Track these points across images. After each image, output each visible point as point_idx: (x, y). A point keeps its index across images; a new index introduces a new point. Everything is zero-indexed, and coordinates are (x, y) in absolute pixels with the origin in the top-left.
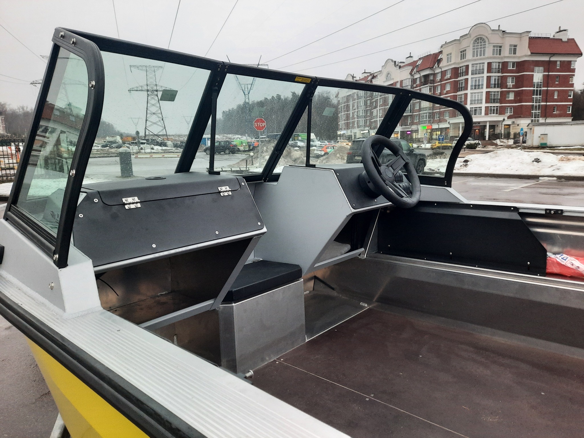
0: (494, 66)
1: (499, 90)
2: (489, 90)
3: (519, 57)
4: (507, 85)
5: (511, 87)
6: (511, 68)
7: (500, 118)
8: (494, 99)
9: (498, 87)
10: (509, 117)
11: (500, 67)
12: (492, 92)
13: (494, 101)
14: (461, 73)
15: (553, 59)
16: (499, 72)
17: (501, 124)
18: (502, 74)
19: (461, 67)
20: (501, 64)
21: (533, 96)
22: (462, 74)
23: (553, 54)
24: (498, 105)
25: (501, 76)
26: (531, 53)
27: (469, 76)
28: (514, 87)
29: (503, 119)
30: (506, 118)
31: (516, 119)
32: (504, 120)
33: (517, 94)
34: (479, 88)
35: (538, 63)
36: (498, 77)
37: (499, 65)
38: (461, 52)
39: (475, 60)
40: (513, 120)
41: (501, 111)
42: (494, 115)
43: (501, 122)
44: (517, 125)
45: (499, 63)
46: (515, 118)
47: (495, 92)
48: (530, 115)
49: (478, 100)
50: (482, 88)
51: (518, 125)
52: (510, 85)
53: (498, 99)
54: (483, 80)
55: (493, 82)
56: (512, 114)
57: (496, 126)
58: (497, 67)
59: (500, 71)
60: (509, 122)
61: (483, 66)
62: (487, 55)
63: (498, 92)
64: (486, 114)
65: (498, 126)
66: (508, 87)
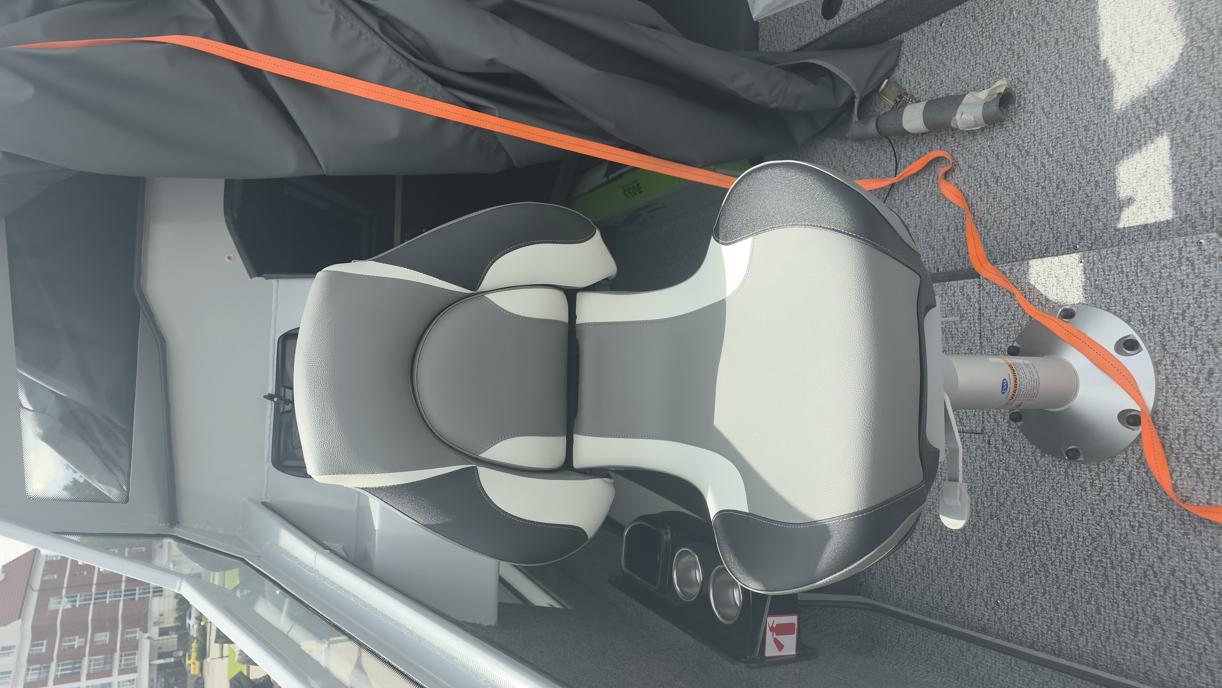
1: (86, 661)
3: (23, 637)
4: (79, 647)
5: (83, 640)
6: (44, 647)
7: (145, 647)
9: (80, 662)
10: (145, 630)
11: (38, 666)
12: (89, 670)
13: (109, 661)
15: (37, 584)
16: (49, 667)
17: (157, 642)
18: (52, 660)
20: (31, 667)
21: (107, 602)
23: (28, 585)
24: (117, 656)
25: (58, 662)
26: (19, 618)
28: (83, 633)
29: (147, 640)
30: (146, 635)
31: (149, 619)
32: (149, 638)
33: (99, 627)
35: (42, 605)
36: (58, 666)
37: (33, 670)
40: (150, 624)
41: (131, 647)
42: (136, 659)
43: (153, 642)
44: (162, 617)
45: (28, 670)
46: (146, 622)
47: (90, 666)
48: (145, 602)
51: (161, 615)
52: (79, 642)
53: (105, 659)
56: (138, 629)
57: (161, 651)
58: (38, 671)
59: (46, 665)
60: (154, 631)
63: (90, 661)
64: (134, 670)
65: (160, 648)
66: (83, 644)
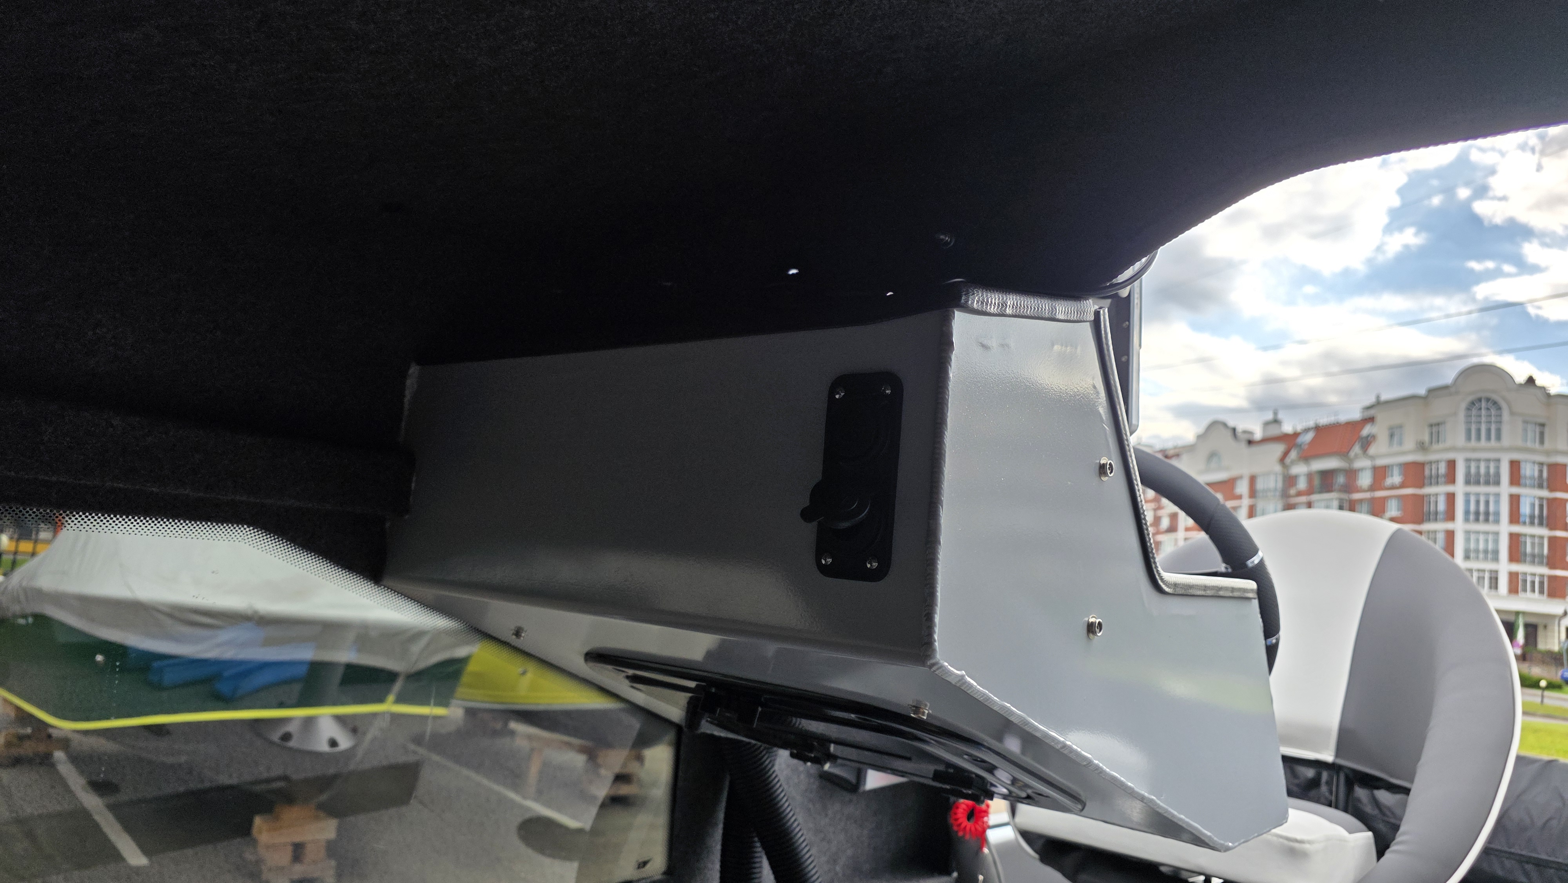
0: (1529, 470)
2: (1517, 529)
8: (1533, 556)
14: (1431, 477)
19: (1431, 463)
22: (1435, 480)
27: (1459, 488)
34: (1487, 520)
38: (1431, 426)
39: (1474, 450)
49: (1486, 552)
50: (1497, 521)
54: (1497, 502)
55: (1525, 509)
61: (1498, 468)
62: (1506, 441)
